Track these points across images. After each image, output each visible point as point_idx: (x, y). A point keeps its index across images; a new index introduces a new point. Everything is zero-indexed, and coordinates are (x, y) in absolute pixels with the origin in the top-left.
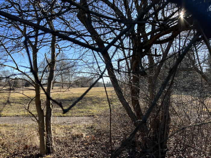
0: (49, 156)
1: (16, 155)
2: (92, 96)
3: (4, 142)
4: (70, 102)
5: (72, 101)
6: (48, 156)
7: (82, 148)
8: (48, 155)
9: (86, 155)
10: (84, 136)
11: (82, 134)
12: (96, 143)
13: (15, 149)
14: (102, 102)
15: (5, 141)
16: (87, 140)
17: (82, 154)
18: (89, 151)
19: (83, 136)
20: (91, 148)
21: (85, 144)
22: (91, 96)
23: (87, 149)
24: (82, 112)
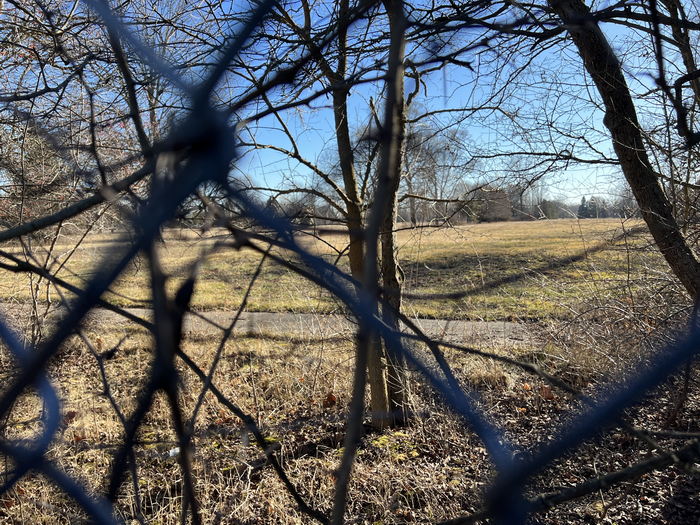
0: (400, 433)
1: (306, 418)
2: (525, 250)
3: (267, 382)
4: (444, 272)
5: (450, 268)
6: (397, 433)
7: (509, 423)
8: (398, 430)
9: (525, 447)
10: (511, 382)
11: (504, 378)
12: (557, 411)
13: (300, 404)
14: (568, 274)
15: (270, 379)
16: (523, 399)
17: (510, 440)
18: (533, 433)
19: (505, 385)
20: (541, 425)
21: (518, 410)
22: (521, 250)
23: (528, 426)
24: (495, 306)
